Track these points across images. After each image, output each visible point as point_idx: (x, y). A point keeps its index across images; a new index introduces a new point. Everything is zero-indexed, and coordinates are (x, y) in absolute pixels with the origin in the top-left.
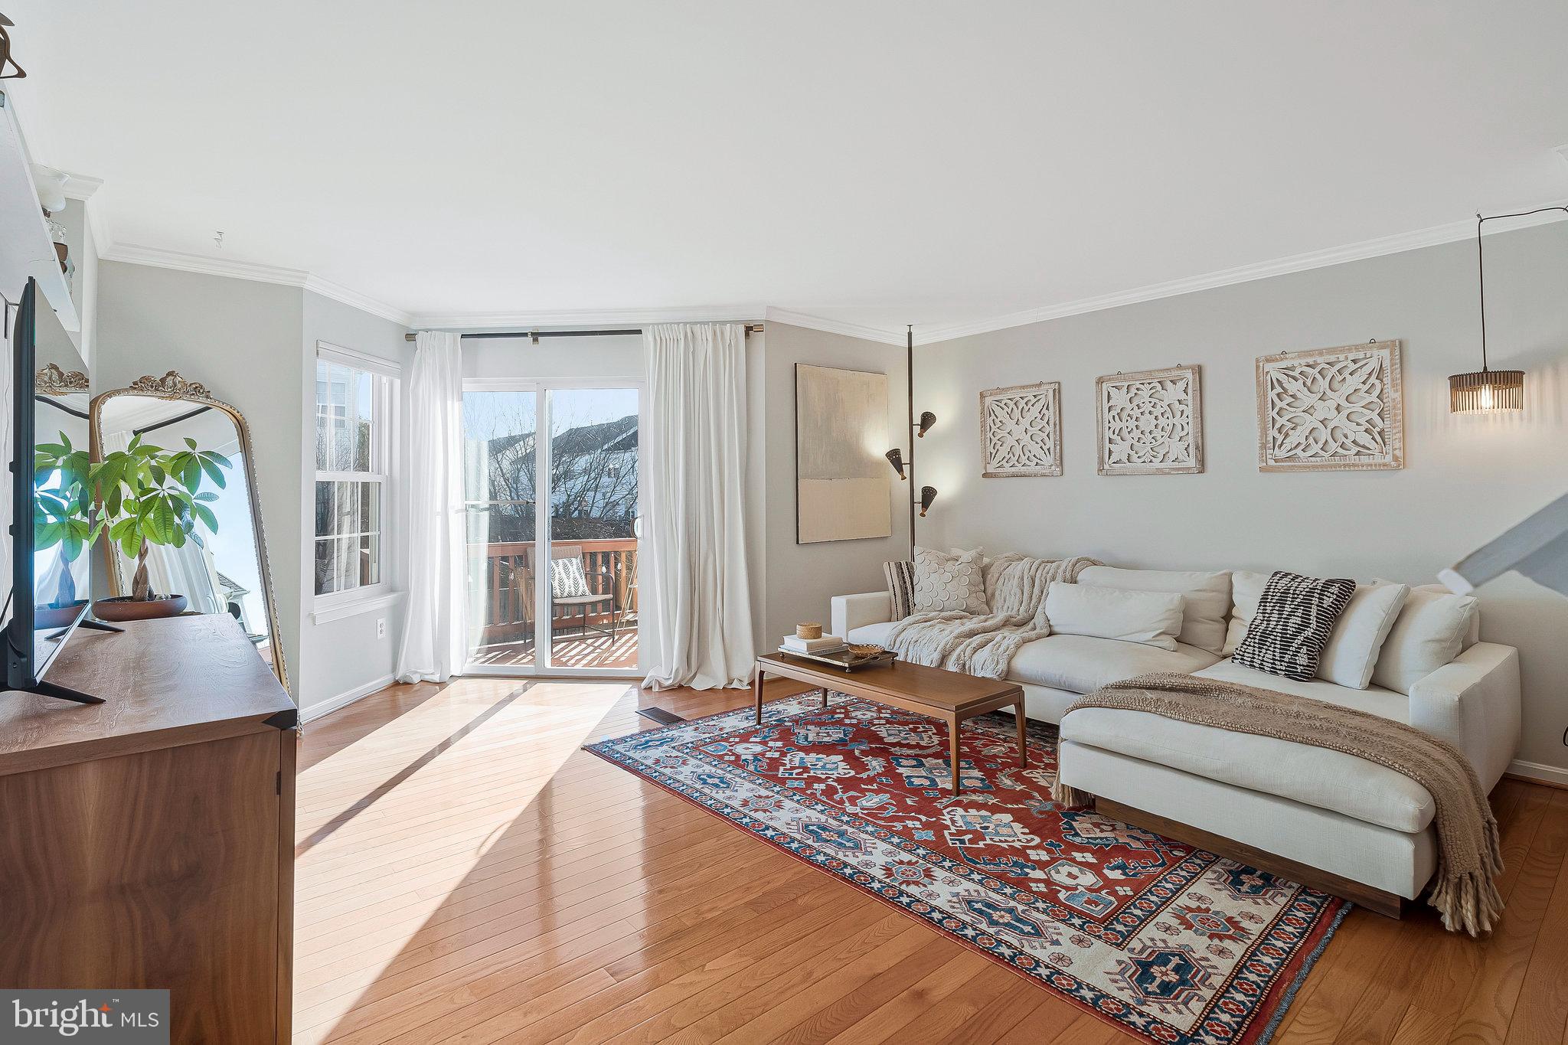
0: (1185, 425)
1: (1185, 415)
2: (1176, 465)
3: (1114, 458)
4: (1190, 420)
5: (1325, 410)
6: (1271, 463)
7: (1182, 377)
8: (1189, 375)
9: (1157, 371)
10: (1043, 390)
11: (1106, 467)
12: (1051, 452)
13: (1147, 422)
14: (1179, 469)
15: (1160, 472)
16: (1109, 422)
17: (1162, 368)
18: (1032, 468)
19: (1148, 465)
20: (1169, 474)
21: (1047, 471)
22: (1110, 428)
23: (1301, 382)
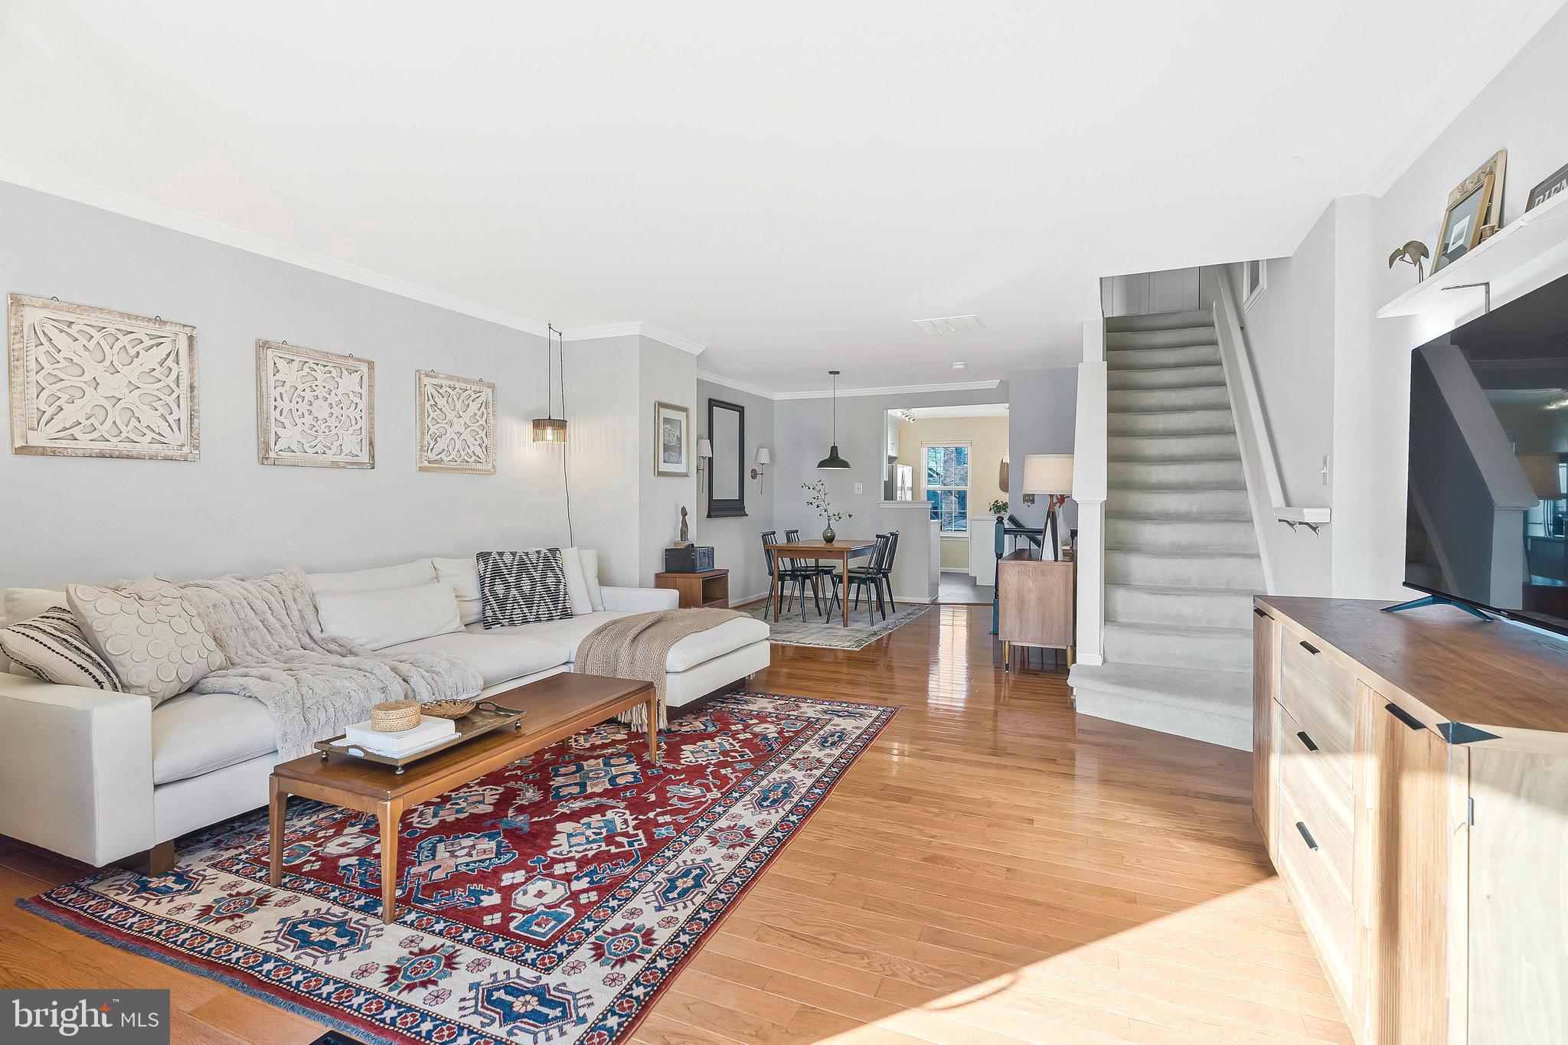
0: (359, 419)
1: (359, 408)
2: (350, 459)
3: (281, 444)
4: (363, 414)
5: (459, 425)
6: (426, 464)
7: (358, 369)
8: (364, 368)
9: (335, 355)
10: (167, 331)
11: (272, 455)
12: (182, 425)
13: (321, 410)
14: (355, 464)
15: (335, 465)
16: (275, 401)
17: (339, 353)
18: (144, 446)
19: (321, 457)
20: (344, 468)
21: (176, 453)
22: (276, 407)
23: (445, 398)
